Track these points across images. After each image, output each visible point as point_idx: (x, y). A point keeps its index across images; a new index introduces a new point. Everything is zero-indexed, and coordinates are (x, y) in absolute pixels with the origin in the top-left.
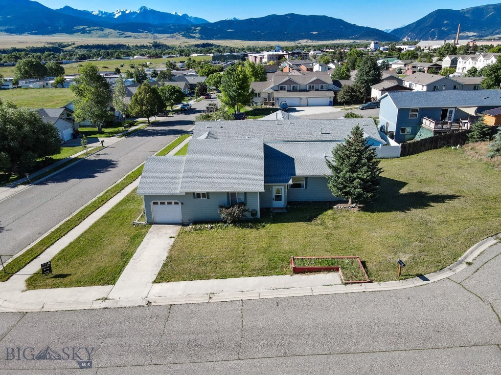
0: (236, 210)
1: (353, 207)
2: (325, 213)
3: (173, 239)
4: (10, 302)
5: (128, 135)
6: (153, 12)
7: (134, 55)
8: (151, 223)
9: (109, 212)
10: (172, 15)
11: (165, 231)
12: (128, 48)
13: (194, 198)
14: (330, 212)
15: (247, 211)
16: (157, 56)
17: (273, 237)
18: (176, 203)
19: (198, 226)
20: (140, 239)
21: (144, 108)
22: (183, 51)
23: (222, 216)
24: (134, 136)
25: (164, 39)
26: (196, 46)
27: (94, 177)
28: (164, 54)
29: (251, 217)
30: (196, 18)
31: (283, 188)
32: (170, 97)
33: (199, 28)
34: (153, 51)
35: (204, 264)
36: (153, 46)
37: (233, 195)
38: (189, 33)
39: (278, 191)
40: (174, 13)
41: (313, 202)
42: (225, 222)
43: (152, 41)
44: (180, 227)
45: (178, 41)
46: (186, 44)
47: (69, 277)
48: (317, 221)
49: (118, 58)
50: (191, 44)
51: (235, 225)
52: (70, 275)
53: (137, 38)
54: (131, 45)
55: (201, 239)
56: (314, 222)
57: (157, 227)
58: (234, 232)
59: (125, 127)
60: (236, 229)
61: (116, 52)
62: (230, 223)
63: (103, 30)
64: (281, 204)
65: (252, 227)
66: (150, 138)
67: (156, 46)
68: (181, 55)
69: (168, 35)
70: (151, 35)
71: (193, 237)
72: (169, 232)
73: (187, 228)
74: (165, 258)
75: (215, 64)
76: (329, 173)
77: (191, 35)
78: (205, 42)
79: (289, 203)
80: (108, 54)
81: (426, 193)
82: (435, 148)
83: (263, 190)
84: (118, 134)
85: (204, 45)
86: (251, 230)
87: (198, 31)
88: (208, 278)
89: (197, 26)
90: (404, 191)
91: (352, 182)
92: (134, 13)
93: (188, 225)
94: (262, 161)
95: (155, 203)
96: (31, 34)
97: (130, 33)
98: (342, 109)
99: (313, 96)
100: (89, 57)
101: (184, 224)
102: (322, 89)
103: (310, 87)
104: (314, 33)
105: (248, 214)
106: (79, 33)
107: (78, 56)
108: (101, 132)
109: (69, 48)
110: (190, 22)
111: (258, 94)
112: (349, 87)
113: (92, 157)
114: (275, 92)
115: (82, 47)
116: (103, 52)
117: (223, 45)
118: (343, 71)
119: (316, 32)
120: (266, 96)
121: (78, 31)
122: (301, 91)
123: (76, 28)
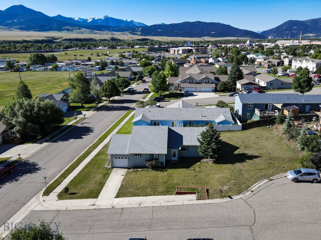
0: (153, 162)
1: (210, 161)
2: (196, 164)
3: (123, 176)
4: (52, 205)
5: (98, 109)
6: (112, 19)
7: (99, 46)
8: (113, 167)
10: (124, 21)
11: (119, 172)
12: (95, 40)
13: (134, 156)
14: (199, 163)
15: (159, 162)
16: (113, 47)
17: (170, 176)
18: (125, 158)
19: (136, 170)
20: (108, 175)
21: (107, 93)
22: (130, 44)
23: (147, 165)
24: (102, 110)
25: (118, 35)
26: (138, 40)
27: (82, 138)
28: (118, 46)
29: (161, 166)
30: (139, 23)
31: (176, 151)
33: (140, 29)
34: (111, 43)
35: (138, 189)
36: (111, 39)
37: (153, 155)
38: (134, 31)
39: (174, 153)
40: (125, 20)
41: (192, 157)
42: (148, 168)
43: (111, 36)
44: (127, 169)
45: (126, 37)
46: (132, 39)
47: (77, 194)
48: (192, 168)
49: (89, 48)
50: (135, 39)
51: (153, 170)
52: (77, 193)
53: (101, 34)
54: (97, 39)
55: (136, 176)
56: (190, 169)
57: (116, 169)
58: (152, 173)
59: (96, 104)
60: (153, 172)
61: (88, 44)
62: (151, 168)
63: (80, 29)
64: (176, 158)
65: (161, 171)
66: (110, 112)
67: (113, 39)
68: (128, 46)
69: (121, 33)
70: (110, 33)
71: (133, 175)
72: (122, 172)
73: (131, 170)
74: (120, 186)
75: (149, 54)
77: (135, 33)
78: (144, 37)
79: (180, 158)
80: (83, 46)
81: (246, 154)
82: (259, 126)
83: (166, 153)
84: (92, 108)
85: (143, 40)
86: (160, 172)
87: (139, 31)
88: (139, 196)
89: (139, 27)
90: (236, 152)
92: (101, 19)
93: (131, 169)
94: (167, 138)
95: (116, 158)
96: (35, 31)
97: (97, 31)
98: (219, 96)
99: (204, 86)
100: (71, 47)
101: (129, 168)
102: (208, 83)
103: (202, 81)
104: (212, 33)
105: (159, 164)
106: (65, 31)
107: (64, 46)
108: (83, 107)
109: (59, 40)
110: (135, 25)
111: (172, 85)
112: (223, 82)
113: (79, 125)
114: (182, 84)
115: (66, 40)
116: (80, 43)
117: (155, 39)
118: (223, 69)
119: (214, 33)
120: (177, 85)
121: (64, 30)
122: (196, 83)
123: (64, 28)
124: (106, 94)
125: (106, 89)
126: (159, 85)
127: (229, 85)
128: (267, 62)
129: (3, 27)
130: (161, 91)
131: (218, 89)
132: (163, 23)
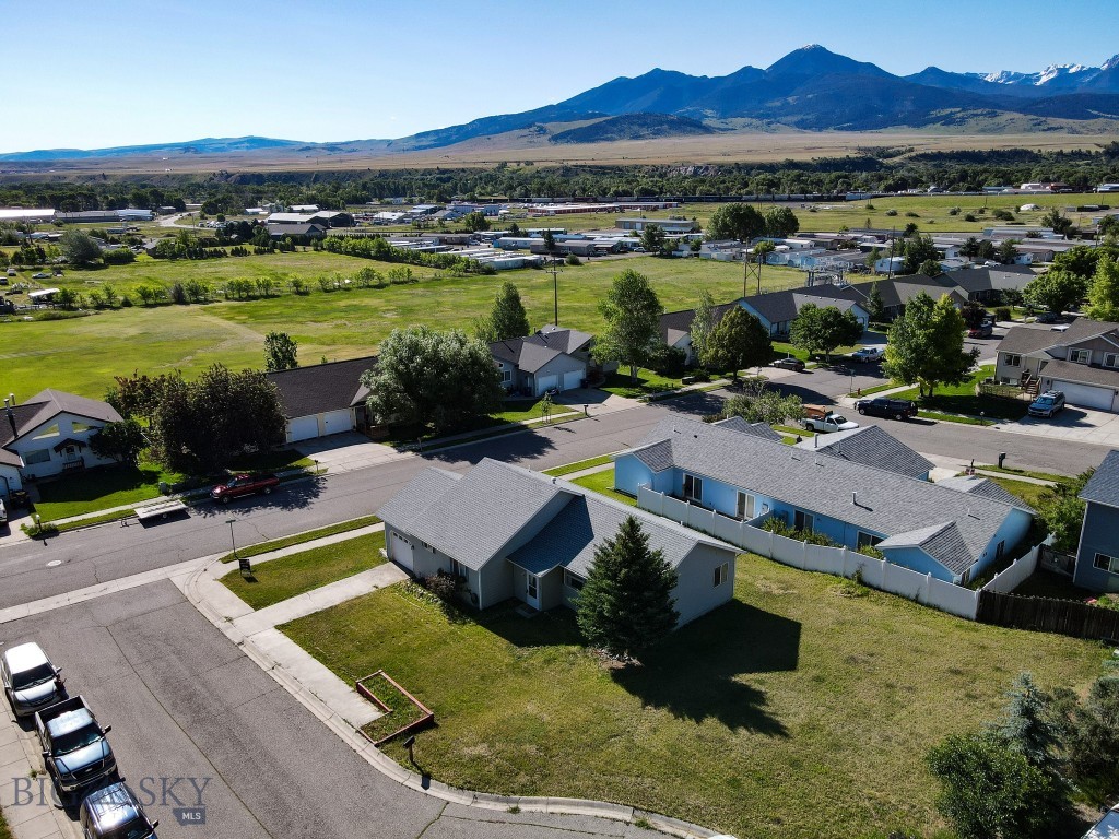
7: (1027, 181)
36: (1105, 153)
43: (1110, 140)
49: (975, 188)
54: (1046, 151)
63: (994, 116)
67: (1115, 152)
96: (839, 129)
100: (917, 183)
106: (937, 125)
107: (891, 182)
109: (897, 159)
111: (1014, 359)
115: (925, 157)
120: (1035, 369)
121: (936, 120)
123: (934, 113)
129: (754, 120)
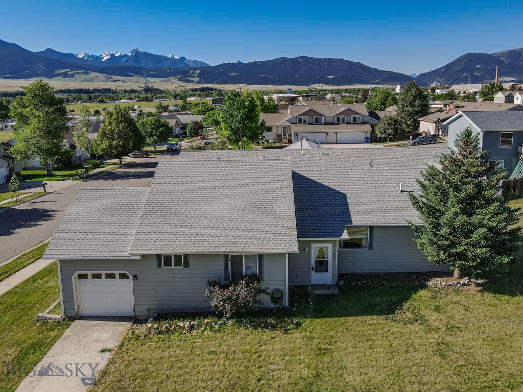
0: (242, 290)
1: (464, 284)
2: (414, 296)
3: (108, 355)
5: (88, 178)
6: (146, 54)
7: (121, 99)
8: (72, 317)
9: (8, 293)
10: (169, 58)
11: (94, 335)
12: (115, 92)
13: (159, 265)
14: (423, 293)
15: (264, 291)
16: (147, 100)
18: (123, 276)
19: (165, 325)
20: (38, 353)
21: (114, 143)
22: (178, 95)
23: (214, 303)
25: (157, 83)
26: (194, 90)
28: (156, 98)
29: (272, 305)
30: (195, 62)
31: (330, 246)
32: (153, 132)
33: (198, 72)
34: (143, 95)
36: (144, 90)
37: (237, 258)
38: (186, 76)
39: (322, 254)
40: (170, 56)
41: (385, 274)
42: (220, 315)
43: (143, 85)
44: (129, 325)
45: (173, 85)
46: (183, 88)
48: (405, 312)
50: (188, 88)
51: (240, 322)
53: (125, 82)
54: (118, 89)
55: (167, 354)
56: (398, 315)
59: (87, 169)
60: (243, 331)
61: (99, 96)
62: (231, 318)
63: (87, 74)
64: (328, 277)
65: (274, 327)
66: (116, 181)
67: (147, 90)
68: (175, 98)
69: (163, 79)
70: (142, 79)
71: (151, 351)
72: (105, 336)
73: (143, 329)
76: (416, 218)
77: (189, 79)
78: (205, 86)
79: (341, 276)
80: (90, 98)
83: (295, 249)
84: (73, 177)
85: (203, 90)
86: (273, 334)
87: (197, 75)
89: (196, 69)
91: (467, 234)
92: (125, 56)
93: (145, 321)
95: (83, 277)
96: (4, 78)
97: (119, 77)
98: (385, 146)
99: (344, 131)
101: (137, 320)
102: (355, 122)
103: (338, 119)
104: (330, 77)
105: (265, 299)
106: (60, 77)
108: (50, 175)
110: (188, 65)
111: (269, 129)
112: (391, 118)
113: (23, 207)
114: (292, 126)
116: (84, 96)
117: (225, 89)
118: (377, 106)
119: (332, 77)
120: (280, 131)
121: (59, 75)
122: (326, 124)
123: (57, 72)
124: (110, 145)
125: (112, 132)
126: (240, 124)
127: (406, 124)
128: (451, 107)
130: (245, 138)
131: (379, 136)
132: (239, 61)
